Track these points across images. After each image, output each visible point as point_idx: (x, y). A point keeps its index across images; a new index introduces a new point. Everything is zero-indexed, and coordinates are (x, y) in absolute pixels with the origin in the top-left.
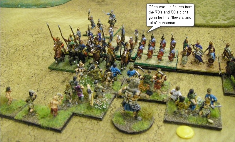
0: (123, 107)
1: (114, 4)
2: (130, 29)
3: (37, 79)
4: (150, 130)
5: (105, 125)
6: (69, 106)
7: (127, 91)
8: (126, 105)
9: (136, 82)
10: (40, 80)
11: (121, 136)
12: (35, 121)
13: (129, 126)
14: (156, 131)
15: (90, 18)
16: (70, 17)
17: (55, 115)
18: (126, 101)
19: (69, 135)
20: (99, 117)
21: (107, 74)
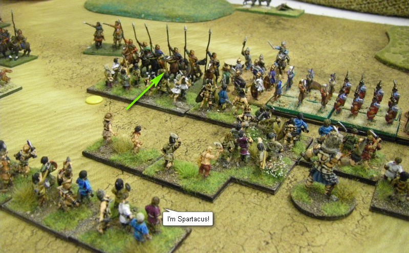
0: (310, 177)
1: (296, 29)
2: (322, 71)
3: (174, 124)
4: (349, 218)
5: (279, 202)
6: (225, 168)
7: (321, 152)
8: (317, 173)
9: (338, 139)
10: (179, 127)
11: (304, 219)
12: (174, 181)
13: (317, 206)
14: (358, 222)
15: (245, 51)
16: (225, 41)
17: (206, 175)
18: (318, 168)
19: (223, 207)
20: (270, 188)
21: (288, 127)
